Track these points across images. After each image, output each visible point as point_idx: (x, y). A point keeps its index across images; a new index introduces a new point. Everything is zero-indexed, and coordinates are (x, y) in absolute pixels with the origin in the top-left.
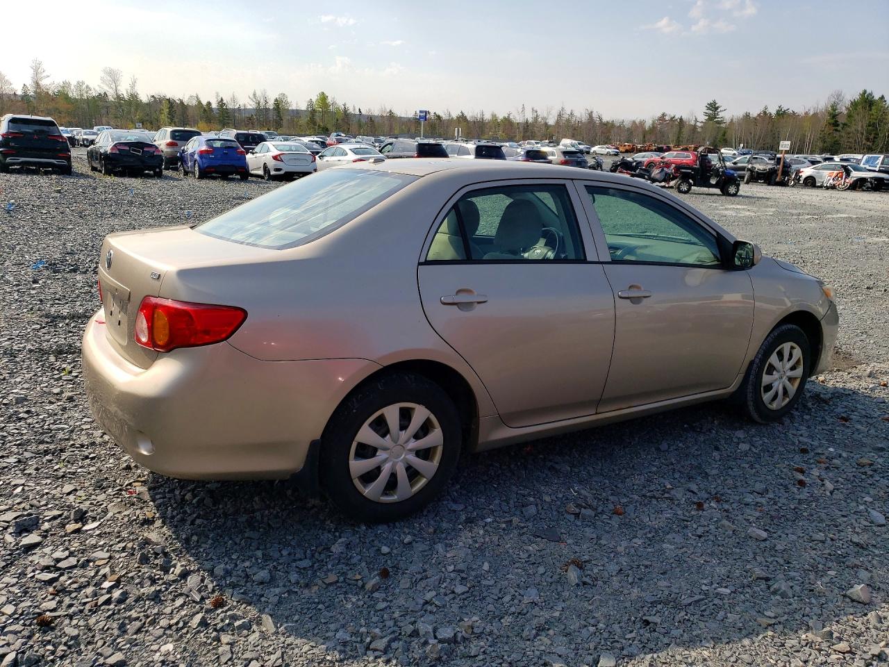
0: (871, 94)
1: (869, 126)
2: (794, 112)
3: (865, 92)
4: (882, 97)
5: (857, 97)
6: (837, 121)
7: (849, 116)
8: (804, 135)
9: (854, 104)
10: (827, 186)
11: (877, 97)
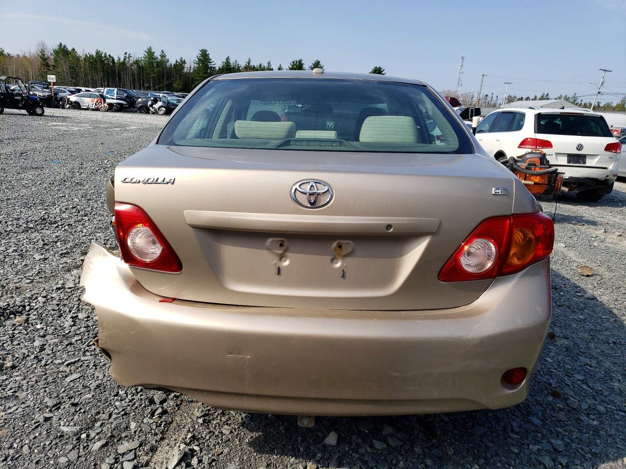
0: (65, 46)
1: (70, 68)
2: (8, 54)
3: (61, 44)
4: (73, 49)
5: (56, 47)
6: (47, 63)
7: (56, 60)
8: (27, 72)
9: (56, 52)
10: (92, 109)
11: (70, 49)
